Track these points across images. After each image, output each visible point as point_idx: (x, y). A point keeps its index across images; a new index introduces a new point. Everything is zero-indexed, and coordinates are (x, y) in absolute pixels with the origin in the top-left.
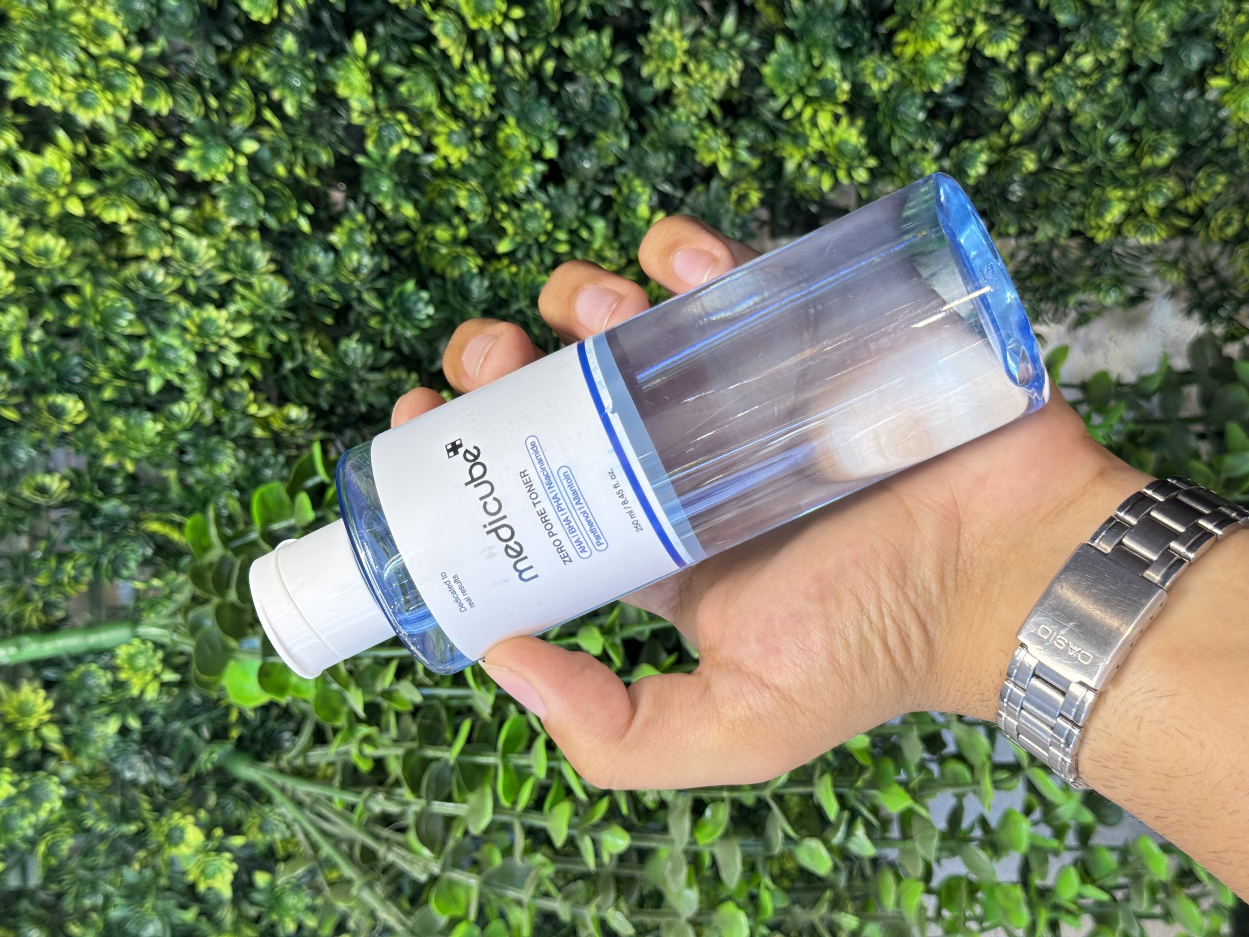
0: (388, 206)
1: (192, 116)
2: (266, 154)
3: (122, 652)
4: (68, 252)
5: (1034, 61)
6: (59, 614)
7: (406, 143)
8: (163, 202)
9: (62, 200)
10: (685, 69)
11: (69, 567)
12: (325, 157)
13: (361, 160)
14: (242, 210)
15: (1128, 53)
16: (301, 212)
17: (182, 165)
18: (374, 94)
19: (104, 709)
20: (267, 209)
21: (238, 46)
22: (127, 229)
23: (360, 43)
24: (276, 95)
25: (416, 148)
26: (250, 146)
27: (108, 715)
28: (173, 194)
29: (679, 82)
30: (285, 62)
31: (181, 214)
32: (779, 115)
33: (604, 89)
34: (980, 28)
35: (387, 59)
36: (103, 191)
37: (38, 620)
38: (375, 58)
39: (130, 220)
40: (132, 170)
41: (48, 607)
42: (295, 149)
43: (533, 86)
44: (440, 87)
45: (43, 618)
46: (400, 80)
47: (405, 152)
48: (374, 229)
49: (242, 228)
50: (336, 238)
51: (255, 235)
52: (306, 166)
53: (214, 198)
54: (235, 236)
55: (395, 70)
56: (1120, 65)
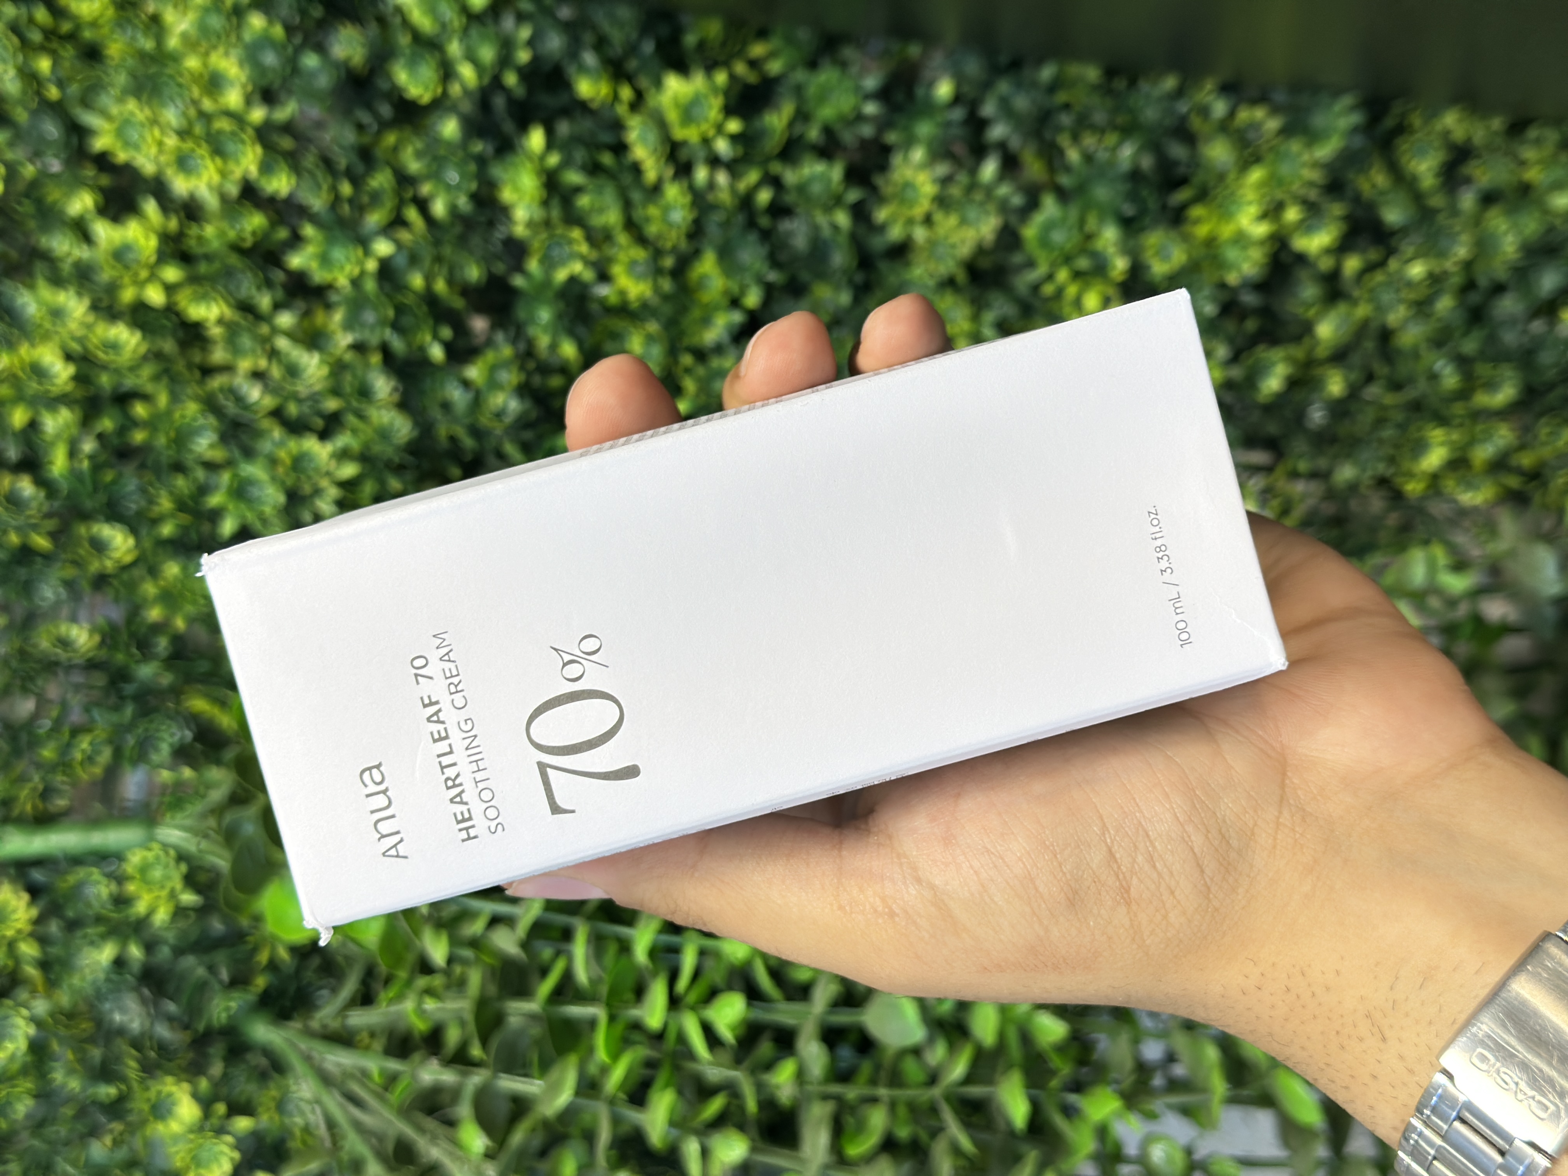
0: (543, 341)
1: (317, 202)
2: (401, 261)
3: (135, 858)
4: (143, 349)
5: (1352, 264)
6: (61, 803)
7: (577, 267)
8: (265, 301)
9: (141, 284)
10: (928, 220)
11: (84, 744)
12: (474, 273)
13: (518, 281)
14: (363, 325)
15: (1468, 265)
16: (436, 337)
17: (296, 261)
18: (545, 203)
19: (101, 929)
20: (396, 326)
21: (385, 126)
22: (216, 331)
23: (536, 139)
24: (426, 189)
25: (588, 275)
26: (383, 248)
27: (104, 937)
28: (280, 294)
29: (920, 234)
30: (442, 152)
31: (285, 319)
32: (1036, 288)
33: (826, 232)
34: (1292, 214)
35: (566, 163)
36: (193, 279)
37: (34, 807)
38: (553, 160)
39: (220, 321)
40: (234, 260)
41: (47, 793)
42: (438, 259)
43: (740, 219)
44: (627, 205)
45: (40, 805)
46: (578, 190)
47: (573, 280)
48: (522, 368)
49: (359, 348)
50: (474, 372)
51: (376, 359)
52: (450, 282)
53: (329, 307)
54: (349, 357)
55: (573, 177)
56: (1456, 280)
